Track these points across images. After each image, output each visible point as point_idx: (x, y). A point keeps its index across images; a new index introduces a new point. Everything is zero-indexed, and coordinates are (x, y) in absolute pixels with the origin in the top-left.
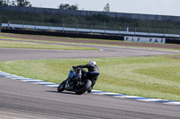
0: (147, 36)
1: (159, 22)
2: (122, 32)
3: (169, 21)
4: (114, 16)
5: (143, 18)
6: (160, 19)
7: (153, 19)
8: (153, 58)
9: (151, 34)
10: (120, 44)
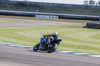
0: (48, 15)
1: (55, 7)
2: (34, 13)
3: (60, 6)
4: (29, 4)
5: (45, 5)
6: (55, 5)
7: (51, 5)
8: (52, 27)
9: (50, 14)
10: (33, 19)
